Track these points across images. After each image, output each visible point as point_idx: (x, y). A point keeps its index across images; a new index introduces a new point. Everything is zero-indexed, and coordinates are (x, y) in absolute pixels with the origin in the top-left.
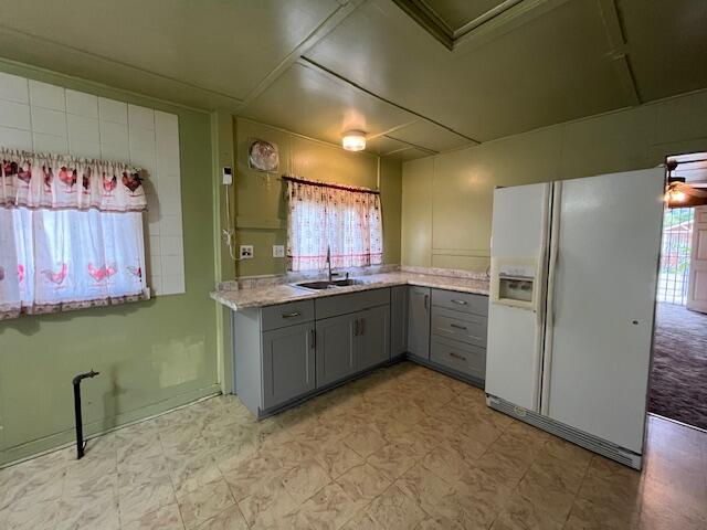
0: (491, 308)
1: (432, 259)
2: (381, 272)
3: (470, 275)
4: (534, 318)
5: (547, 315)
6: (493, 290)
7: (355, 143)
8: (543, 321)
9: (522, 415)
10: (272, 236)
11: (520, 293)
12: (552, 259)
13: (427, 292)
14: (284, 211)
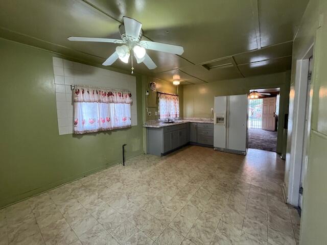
0: (214, 126)
1: (194, 116)
2: (179, 120)
3: (206, 119)
4: (225, 127)
5: (227, 126)
6: (215, 122)
7: (177, 83)
8: (226, 127)
9: (222, 150)
10: (155, 109)
11: (221, 121)
12: (228, 114)
13: (196, 124)
14: (158, 102)
